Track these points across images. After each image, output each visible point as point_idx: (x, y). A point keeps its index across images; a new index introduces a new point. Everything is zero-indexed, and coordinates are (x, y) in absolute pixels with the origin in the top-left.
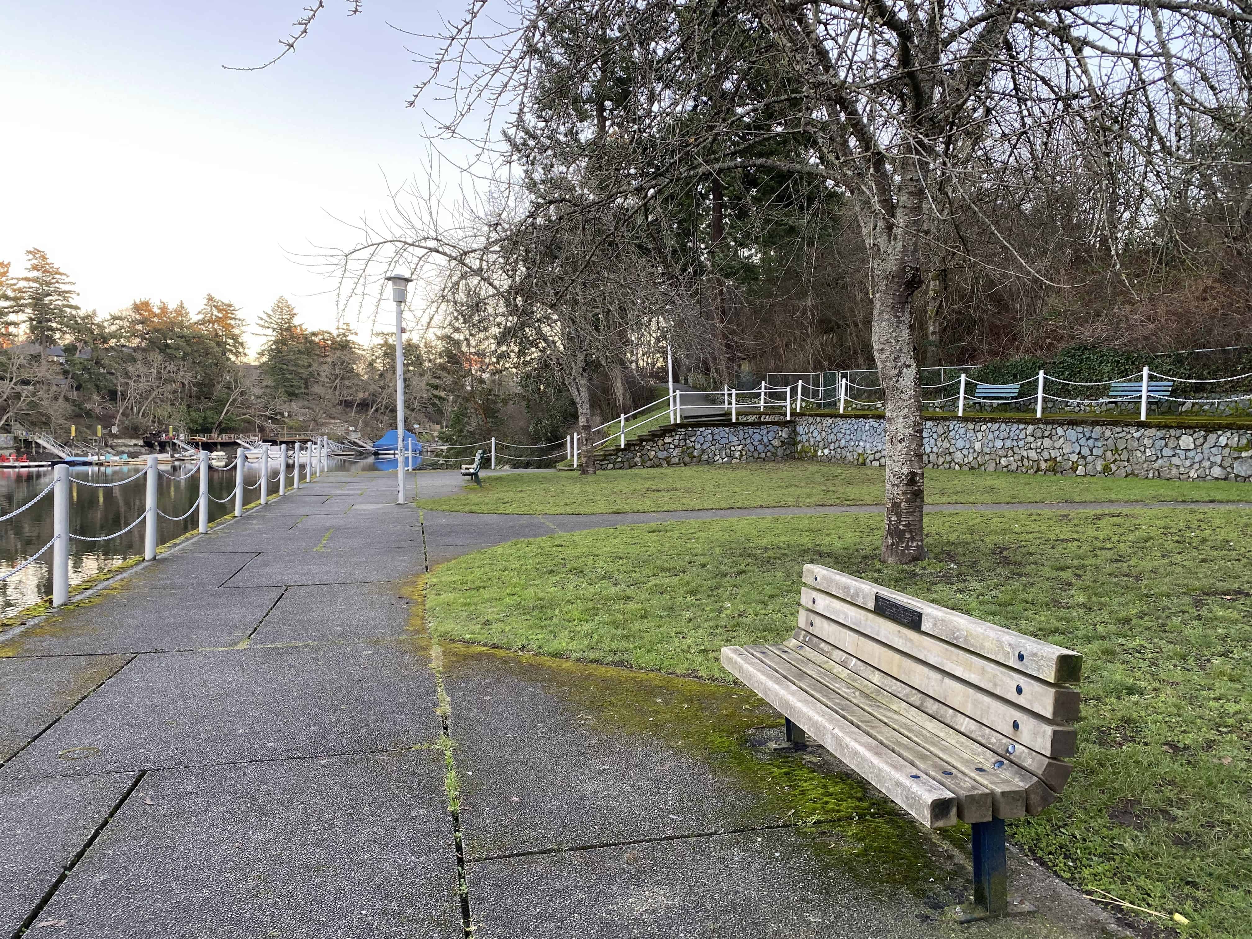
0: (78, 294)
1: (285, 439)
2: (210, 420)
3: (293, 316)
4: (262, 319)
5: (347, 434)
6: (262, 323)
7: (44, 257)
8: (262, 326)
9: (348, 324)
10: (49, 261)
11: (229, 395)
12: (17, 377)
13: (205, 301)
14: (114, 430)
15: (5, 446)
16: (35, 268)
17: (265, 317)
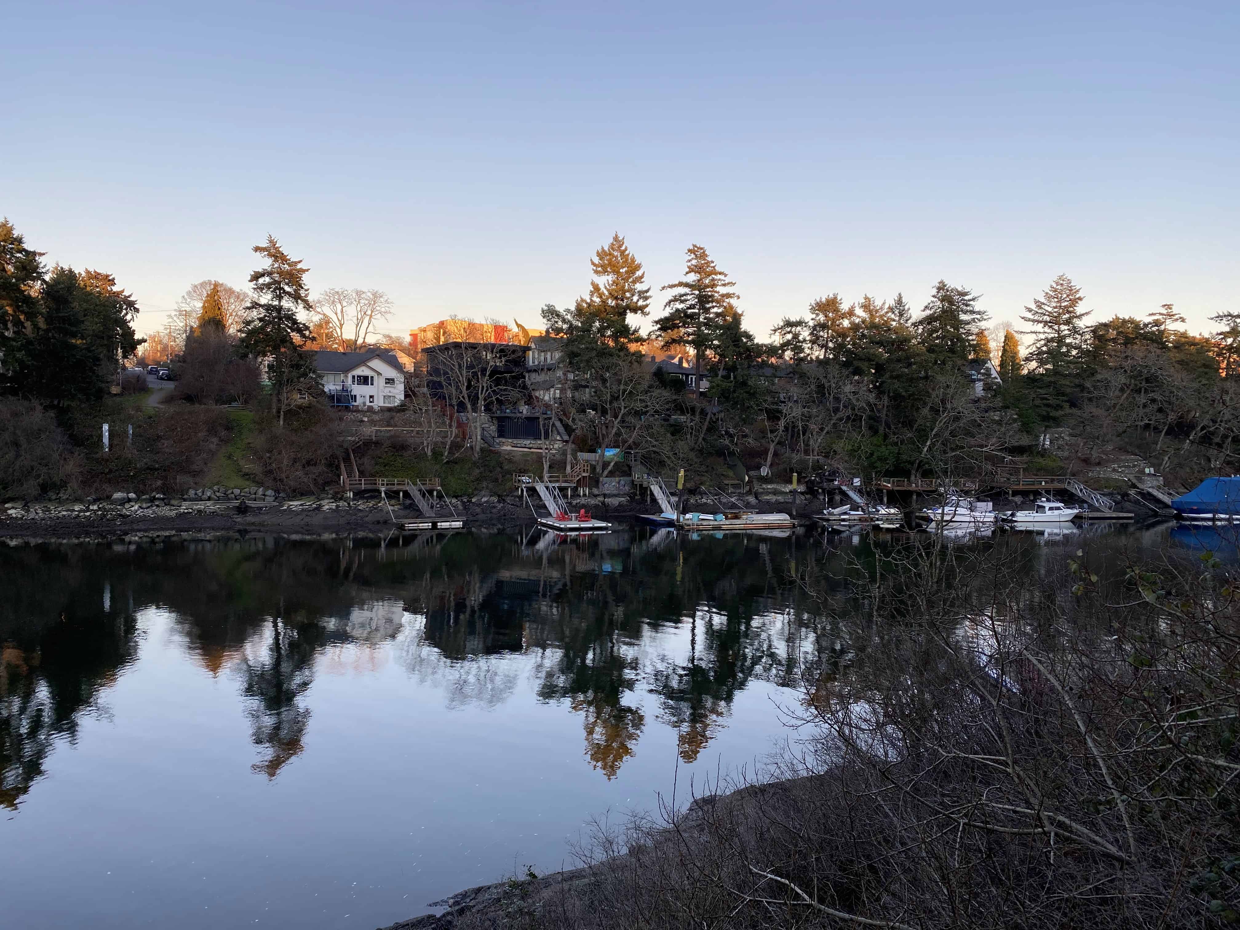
0: (738, 297)
1: (1021, 487)
2: (904, 457)
3: (1074, 302)
4: (1030, 310)
5: (1139, 479)
6: (1029, 315)
7: (704, 255)
8: (1029, 320)
9: (1169, 306)
10: (709, 259)
11: (934, 421)
12: (625, 408)
13: (934, 291)
14: (764, 471)
15: (615, 492)
16: (691, 270)
17: (1033, 307)
